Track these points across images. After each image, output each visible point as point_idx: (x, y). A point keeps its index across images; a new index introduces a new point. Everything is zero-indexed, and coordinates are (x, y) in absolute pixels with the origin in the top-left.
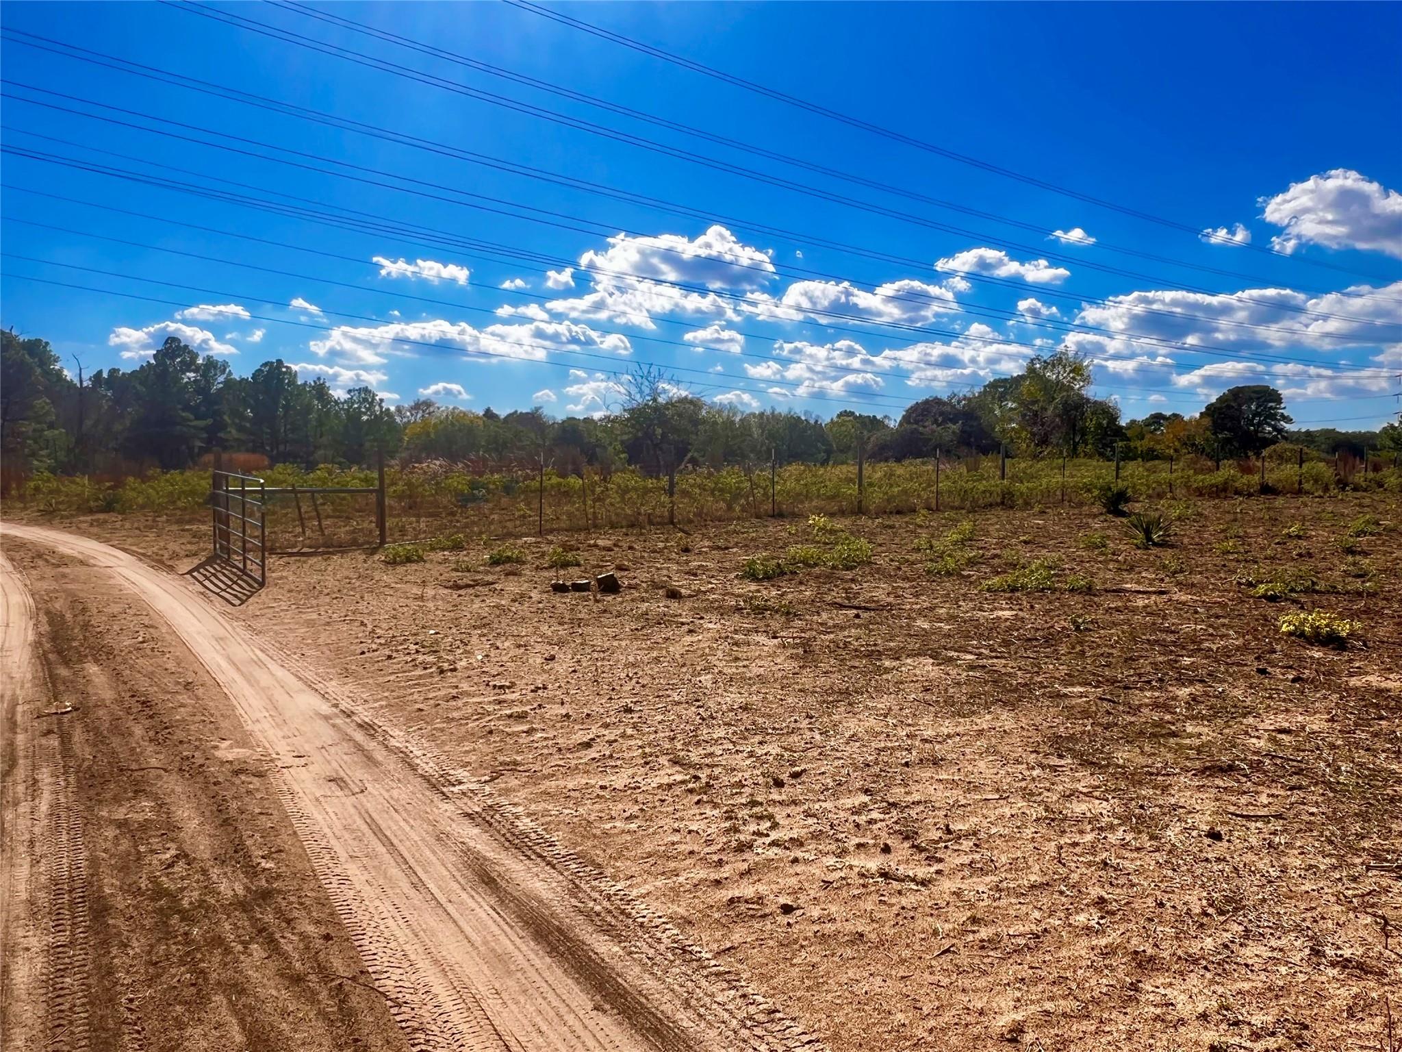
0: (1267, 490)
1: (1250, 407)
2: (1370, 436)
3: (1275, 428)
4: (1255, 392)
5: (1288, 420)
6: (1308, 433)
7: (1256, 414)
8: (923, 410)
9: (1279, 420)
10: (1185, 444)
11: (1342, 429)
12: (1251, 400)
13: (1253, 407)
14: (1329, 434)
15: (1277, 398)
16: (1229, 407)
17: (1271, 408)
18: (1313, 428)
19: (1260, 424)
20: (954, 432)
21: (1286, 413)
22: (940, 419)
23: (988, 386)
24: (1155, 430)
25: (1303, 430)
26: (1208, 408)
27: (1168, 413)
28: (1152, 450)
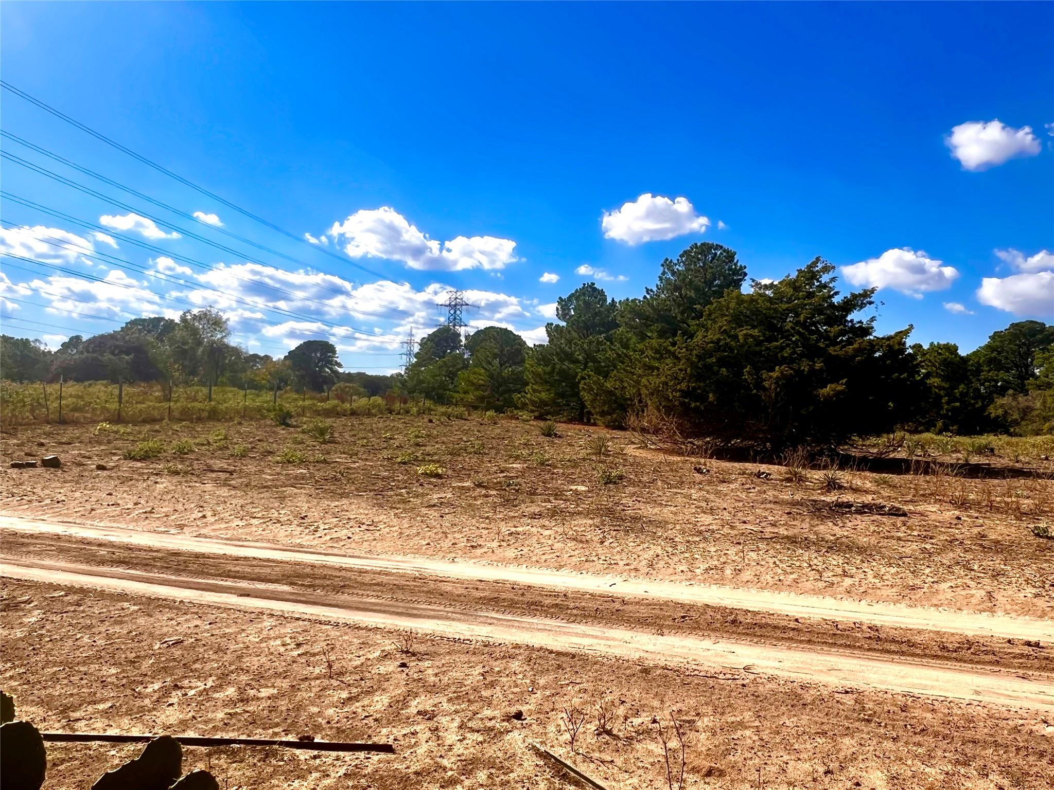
0: (354, 413)
1: (316, 354)
2: (385, 378)
3: (331, 369)
4: (320, 345)
5: (340, 365)
6: (349, 374)
7: (320, 360)
8: (100, 343)
9: (334, 365)
10: (274, 377)
11: (370, 373)
12: (316, 351)
13: (318, 355)
14: (361, 376)
15: (334, 351)
16: (304, 354)
17: (330, 356)
18: (353, 371)
19: (322, 367)
20: (127, 362)
21: (338, 360)
22: (117, 351)
23: (129, 323)
24: (253, 366)
25: (347, 372)
26: (290, 353)
27: (262, 355)
28: (253, 380)
